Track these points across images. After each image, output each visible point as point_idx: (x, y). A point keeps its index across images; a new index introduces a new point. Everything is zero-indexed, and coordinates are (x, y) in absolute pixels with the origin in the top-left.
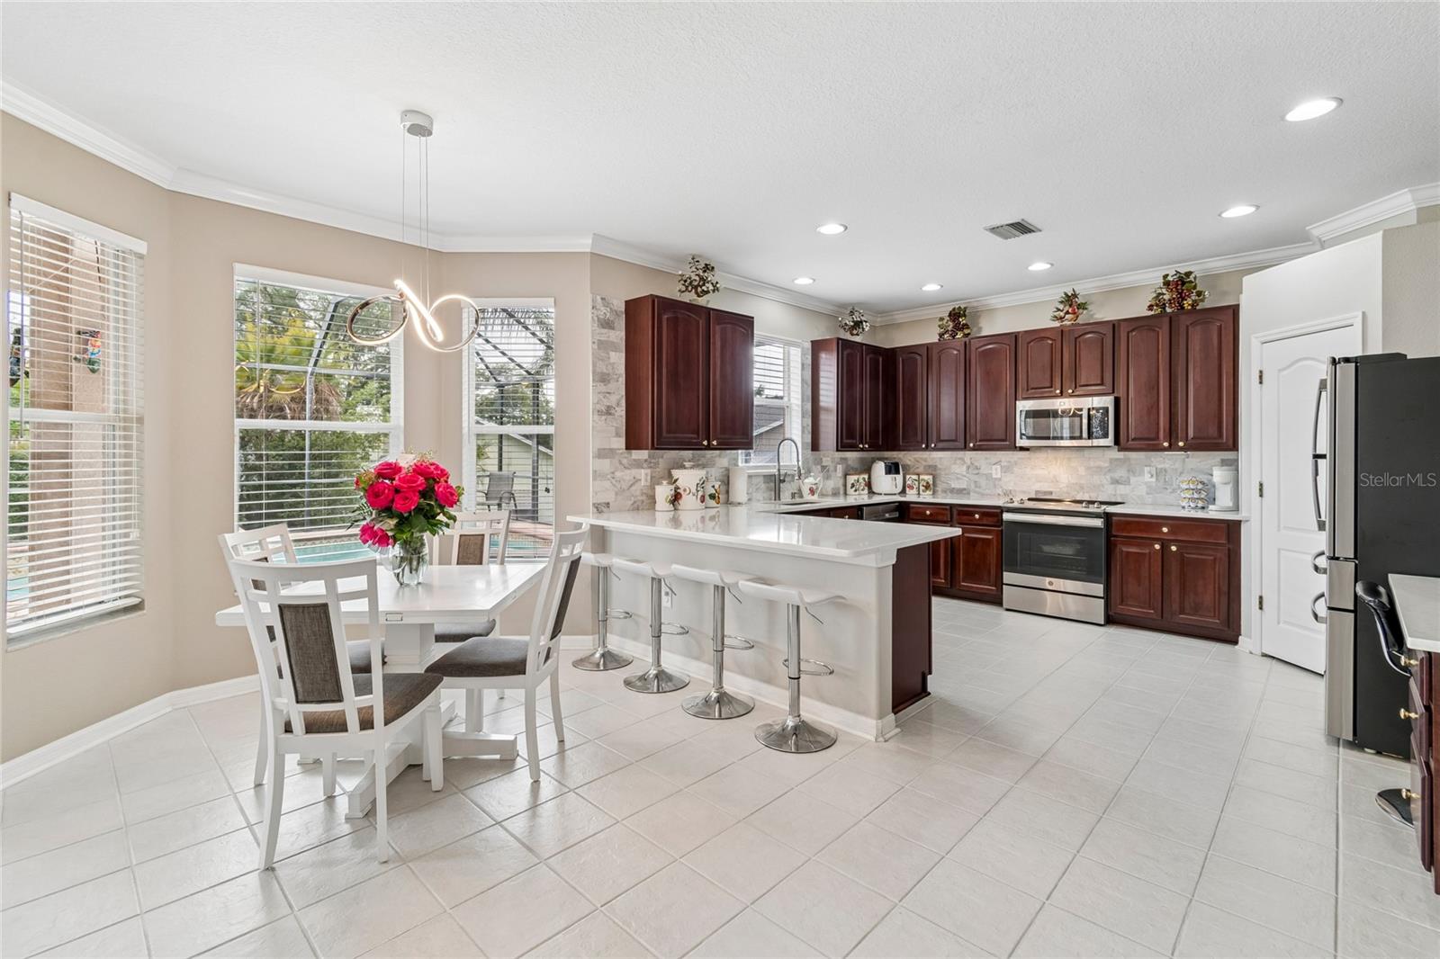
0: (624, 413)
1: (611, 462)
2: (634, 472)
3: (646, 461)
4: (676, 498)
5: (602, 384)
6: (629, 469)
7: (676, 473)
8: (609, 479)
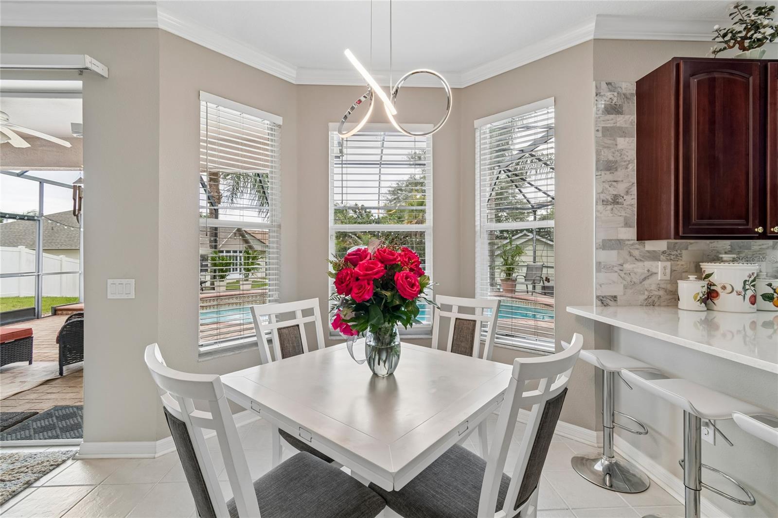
0: (635, 202)
1: (618, 253)
2: (648, 264)
3: (664, 252)
4: (710, 296)
5: (608, 172)
6: (641, 260)
7: (707, 267)
8: (616, 272)
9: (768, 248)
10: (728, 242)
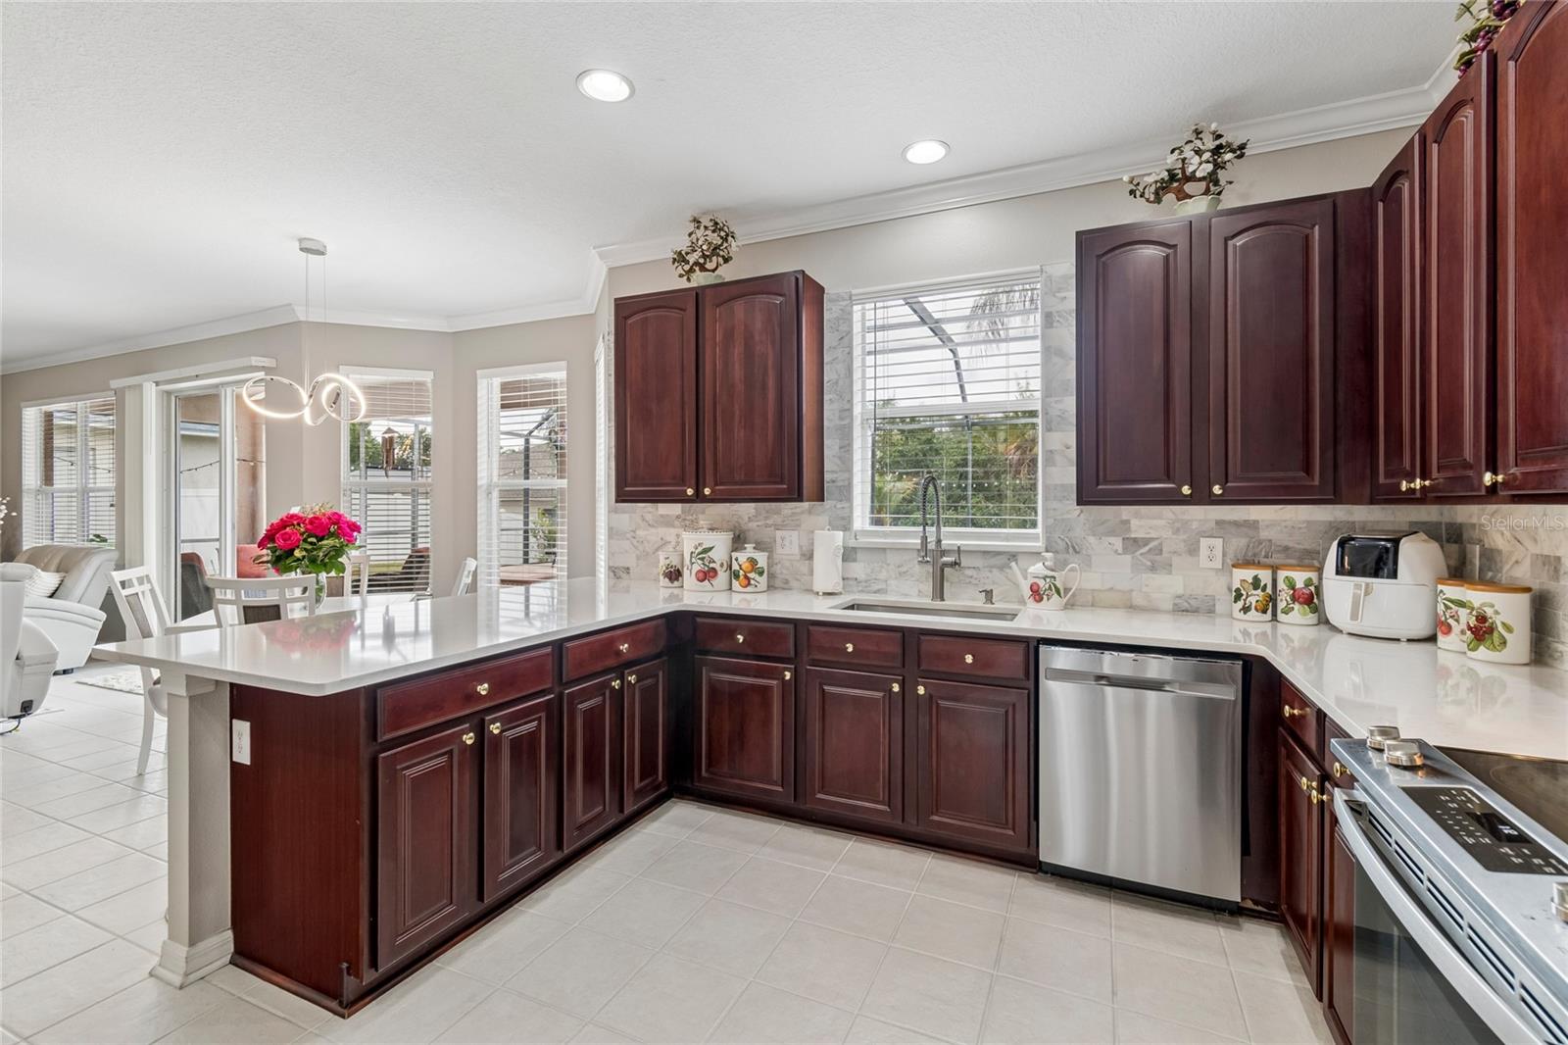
1: (630, 517)
6: (653, 526)
8: (628, 539)
9: (802, 513)
10: (753, 505)
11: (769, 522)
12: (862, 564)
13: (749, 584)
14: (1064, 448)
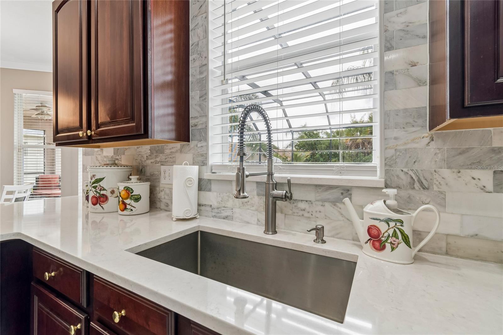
11: (158, 159)
12: (215, 193)
13: (125, 208)
14: (409, 67)
